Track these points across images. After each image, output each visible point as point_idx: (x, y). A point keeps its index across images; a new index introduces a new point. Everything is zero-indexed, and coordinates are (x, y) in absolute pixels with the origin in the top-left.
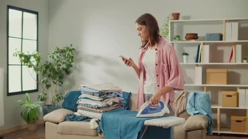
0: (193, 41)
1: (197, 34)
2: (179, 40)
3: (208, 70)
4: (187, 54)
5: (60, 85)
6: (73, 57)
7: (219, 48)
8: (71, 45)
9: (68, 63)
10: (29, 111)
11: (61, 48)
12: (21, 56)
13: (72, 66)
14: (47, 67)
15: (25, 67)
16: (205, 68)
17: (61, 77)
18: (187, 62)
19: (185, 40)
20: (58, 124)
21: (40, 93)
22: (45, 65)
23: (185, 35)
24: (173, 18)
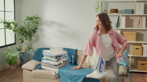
0: (115, 14)
3: (124, 33)
5: (30, 40)
6: (37, 23)
7: (131, 18)
8: (37, 15)
9: (35, 27)
10: (11, 58)
11: (30, 16)
12: (4, 23)
13: (37, 29)
14: (21, 30)
15: (7, 30)
16: (122, 30)
17: (30, 36)
19: (110, 13)
20: (31, 71)
21: (17, 46)
22: (20, 29)
23: (110, 10)
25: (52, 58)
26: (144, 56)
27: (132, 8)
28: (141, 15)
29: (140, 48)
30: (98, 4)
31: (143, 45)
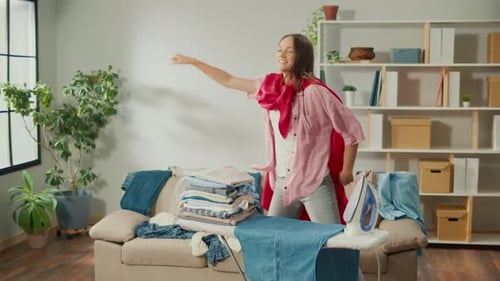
0: (365, 63)
1: (371, 50)
2: (338, 59)
4: (352, 89)
5: (88, 151)
6: (114, 93)
7: (412, 76)
8: (111, 67)
9: (108, 106)
13: (115, 112)
14: (66, 116)
15: (16, 117)
18: (353, 104)
19: (349, 60)
20: (122, 243)
22: (61, 112)
23: (349, 50)
24: (323, 15)
25: (214, 193)
26: (456, 193)
28: (445, 67)
29: (445, 169)
31: (454, 161)
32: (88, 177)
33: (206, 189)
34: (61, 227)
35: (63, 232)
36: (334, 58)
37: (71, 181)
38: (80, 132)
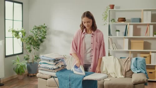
0: (123, 23)
1: (125, 18)
2: (114, 21)
3: (132, 41)
4: (119, 31)
5: (37, 50)
6: (45, 32)
7: (138, 27)
8: (44, 24)
9: (43, 36)
10: (19, 67)
11: (38, 26)
12: (13, 31)
13: (45, 38)
14: (30, 39)
16: (130, 39)
18: (119, 35)
19: (118, 22)
21: (25, 55)
22: (29, 37)
23: (118, 19)
24: (110, 8)
25: (50, 61)
26: (152, 64)
27: (139, 17)
28: (148, 24)
29: (148, 56)
30: (106, 13)
32: (37, 58)
33: (47, 60)
34: (29, 73)
35: (29, 75)
36: (113, 21)
37: (32, 59)
38: (34, 44)
